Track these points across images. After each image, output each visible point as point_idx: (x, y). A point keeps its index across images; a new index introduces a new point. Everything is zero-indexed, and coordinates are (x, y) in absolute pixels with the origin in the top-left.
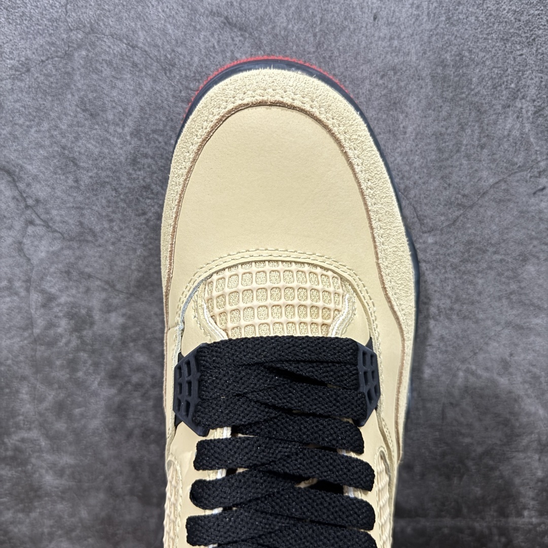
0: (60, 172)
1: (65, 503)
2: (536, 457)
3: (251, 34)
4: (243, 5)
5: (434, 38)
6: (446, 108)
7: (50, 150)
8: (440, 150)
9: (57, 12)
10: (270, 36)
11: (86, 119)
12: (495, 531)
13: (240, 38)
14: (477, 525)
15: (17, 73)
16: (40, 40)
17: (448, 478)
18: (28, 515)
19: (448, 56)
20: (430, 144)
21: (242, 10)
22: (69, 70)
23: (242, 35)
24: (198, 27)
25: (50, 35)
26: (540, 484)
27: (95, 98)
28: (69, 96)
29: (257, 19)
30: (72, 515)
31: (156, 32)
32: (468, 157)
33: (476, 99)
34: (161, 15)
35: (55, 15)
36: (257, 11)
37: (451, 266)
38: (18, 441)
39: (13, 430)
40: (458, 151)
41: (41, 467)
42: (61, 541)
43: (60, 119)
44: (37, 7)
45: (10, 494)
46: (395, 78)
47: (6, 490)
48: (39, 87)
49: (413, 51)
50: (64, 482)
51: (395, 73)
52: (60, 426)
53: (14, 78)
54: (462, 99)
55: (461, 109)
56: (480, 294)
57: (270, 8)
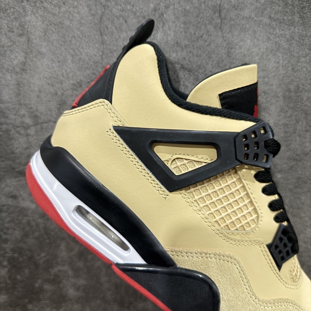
1: (78, 304)
3: (193, 73)
4: (191, 59)
5: (285, 78)
6: (290, 112)
8: (286, 132)
9: (98, 59)
10: (203, 75)
13: (188, 75)
15: (75, 87)
16: (88, 72)
19: (292, 87)
20: (280, 129)
21: (190, 62)
23: (189, 74)
25: (93, 70)
29: (197, 66)
32: (300, 136)
33: (305, 108)
36: (197, 62)
37: (289, 189)
38: (57, 271)
39: (55, 265)
40: (295, 133)
41: (68, 285)
44: (87, 56)
45: (50, 298)
46: (265, 97)
47: (48, 296)
49: (274, 84)
50: (79, 294)
51: (265, 94)
52: (80, 264)
53: (73, 89)
54: (298, 108)
55: (297, 113)
56: (303, 204)
57: (204, 61)
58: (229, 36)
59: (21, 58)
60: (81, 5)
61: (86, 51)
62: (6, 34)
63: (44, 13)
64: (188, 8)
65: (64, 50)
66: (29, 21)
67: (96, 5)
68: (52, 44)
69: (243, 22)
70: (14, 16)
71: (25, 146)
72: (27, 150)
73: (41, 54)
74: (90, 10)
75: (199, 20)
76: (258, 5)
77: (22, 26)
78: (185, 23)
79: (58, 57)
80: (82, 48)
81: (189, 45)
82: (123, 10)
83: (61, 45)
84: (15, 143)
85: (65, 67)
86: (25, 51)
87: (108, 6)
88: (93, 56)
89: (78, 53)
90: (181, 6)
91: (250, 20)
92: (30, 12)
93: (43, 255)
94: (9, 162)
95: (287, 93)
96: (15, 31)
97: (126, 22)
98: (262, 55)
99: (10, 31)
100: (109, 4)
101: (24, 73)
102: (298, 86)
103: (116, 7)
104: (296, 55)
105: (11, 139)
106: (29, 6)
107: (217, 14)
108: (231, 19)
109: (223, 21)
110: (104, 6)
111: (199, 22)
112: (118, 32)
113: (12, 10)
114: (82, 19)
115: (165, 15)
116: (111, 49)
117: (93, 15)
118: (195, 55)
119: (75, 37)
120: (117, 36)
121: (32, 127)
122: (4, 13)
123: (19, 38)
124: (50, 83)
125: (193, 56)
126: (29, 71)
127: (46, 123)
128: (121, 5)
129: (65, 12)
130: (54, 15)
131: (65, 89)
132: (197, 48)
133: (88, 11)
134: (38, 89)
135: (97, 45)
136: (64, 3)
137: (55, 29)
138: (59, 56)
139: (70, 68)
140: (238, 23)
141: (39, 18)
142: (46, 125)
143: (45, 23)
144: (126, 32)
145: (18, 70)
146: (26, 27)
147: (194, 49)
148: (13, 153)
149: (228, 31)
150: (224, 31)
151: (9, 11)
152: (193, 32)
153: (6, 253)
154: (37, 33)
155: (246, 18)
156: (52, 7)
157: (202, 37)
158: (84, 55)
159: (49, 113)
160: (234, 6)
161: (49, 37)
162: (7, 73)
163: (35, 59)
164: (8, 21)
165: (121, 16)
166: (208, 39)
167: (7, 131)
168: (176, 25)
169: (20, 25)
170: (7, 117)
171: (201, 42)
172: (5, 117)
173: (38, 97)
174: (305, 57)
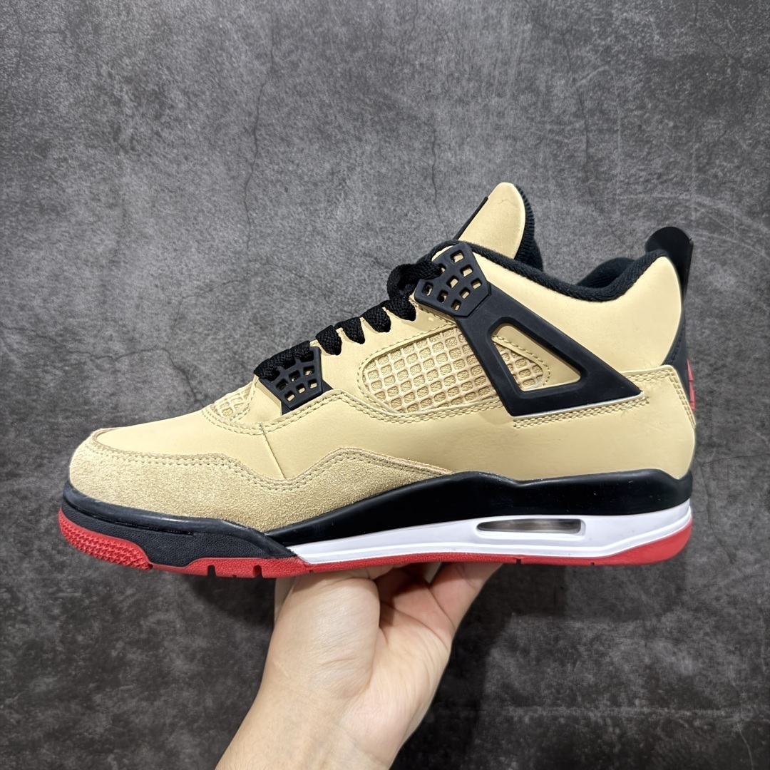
0: (229, 373)
1: (190, 690)
2: (643, 643)
4: (389, 249)
7: (223, 354)
9: (240, 247)
11: (257, 331)
12: (609, 721)
14: (591, 714)
15: (201, 292)
16: (224, 267)
17: (563, 664)
18: (152, 704)
21: (388, 253)
22: (246, 291)
24: (353, 264)
25: (233, 264)
26: (648, 671)
27: (265, 315)
28: (244, 312)
30: (197, 704)
31: (319, 266)
34: (325, 254)
35: (238, 249)
36: (400, 254)
38: (154, 623)
39: (150, 611)
41: (173, 651)
42: (182, 734)
43: (235, 330)
44: (224, 242)
45: (137, 680)
47: (133, 676)
48: (219, 304)
50: (194, 667)
53: (198, 295)
57: (411, 252)
59: (110, 242)
60: (214, 161)
61: (221, 234)
62: (86, 204)
63: (153, 172)
64: (384, 170)
65: (183, 231)
66: (127, 184)
67: (238, 163)
68: (165, 222)
69: (470, 193)
70: (102, 176)
71: (109, 391)
72: (112, 398)
73: (146, 237)
74: (229, 169)
75: (402, 190)
76: (492, 166)
77: (115, 192)
78: (379, 194)
79: (174, 243)
80: (215, 229)
81: (386, 228)
82: (282, 171)
83: (180, 224)
84: (92, 385)
85: (185, 258)
86: (117, 231)
87: (258, 165)
88: (233, 243)
89: (208, 237)
90: (373, 168)
91: (480, 189)
92: (129, 170)
93: (129, 592)
94: (78, 420)
96: (103, 199)
97: (286, 190)
99: (93, 200)
100: (259, 161)
101: (113, 268)
103: (271, 166)
104: (554, 243)
105: (84, 379)
106: (128, 161)
107: (429, 181)
108: (451, 189)
109: (439, 191)
110: (251, 165)
111: (401, 193)
112: (274, 206)
113: (100, 166)
114: (215, 183)
115: (348, 181)
116: (262, 232)
117: (233, 177)
118: (396, 242)
119: (203, 211)
120: (272, 213)
121: (123, 358)
122: (85, 171)
123: (108, 211)
124: (159, 284)
125: (394, 244)
126: (123, 264)
127: (149, 351)
128: (278, 164)
129: (187, 172)
130: (169, 175)
131: (185, 295)
132: (399, 232)
133: (225, 171)
134: (137, 294)
135: (239, 226)
136: (186, 158)
137: (171, 197)
138: (175, 240)
139: (194, 261)
140: (462, 194)
141: (144, 180)
142: (149, 354)
143: (154, 187)
144: (287, 206)
145: (104, 262)
146: (121, 193)
147: (393, 233)
148: (86, 403)
149: (447, 206)
150: (440, 206)
151: (94, 168)
152: (392, 208)
153: (60, 590)
154: (139, 203)
155: (474, 187)
156: (167, 163)
157: (406, 215)
158: (217, 241)
159: (155, 334)
160: (455, 169)
161: (158, 210)
162: (84, 267)
163: (134, 245)
164: (91, 183)
165: (278, 181)
166: (415, 218)
167: (80, 364)
168: (366, 197)
169: (111, 190)
170: (80, 341)
171: (405, 224)
172: (76, 340)
173: (137, 307)
174: (568, 246)
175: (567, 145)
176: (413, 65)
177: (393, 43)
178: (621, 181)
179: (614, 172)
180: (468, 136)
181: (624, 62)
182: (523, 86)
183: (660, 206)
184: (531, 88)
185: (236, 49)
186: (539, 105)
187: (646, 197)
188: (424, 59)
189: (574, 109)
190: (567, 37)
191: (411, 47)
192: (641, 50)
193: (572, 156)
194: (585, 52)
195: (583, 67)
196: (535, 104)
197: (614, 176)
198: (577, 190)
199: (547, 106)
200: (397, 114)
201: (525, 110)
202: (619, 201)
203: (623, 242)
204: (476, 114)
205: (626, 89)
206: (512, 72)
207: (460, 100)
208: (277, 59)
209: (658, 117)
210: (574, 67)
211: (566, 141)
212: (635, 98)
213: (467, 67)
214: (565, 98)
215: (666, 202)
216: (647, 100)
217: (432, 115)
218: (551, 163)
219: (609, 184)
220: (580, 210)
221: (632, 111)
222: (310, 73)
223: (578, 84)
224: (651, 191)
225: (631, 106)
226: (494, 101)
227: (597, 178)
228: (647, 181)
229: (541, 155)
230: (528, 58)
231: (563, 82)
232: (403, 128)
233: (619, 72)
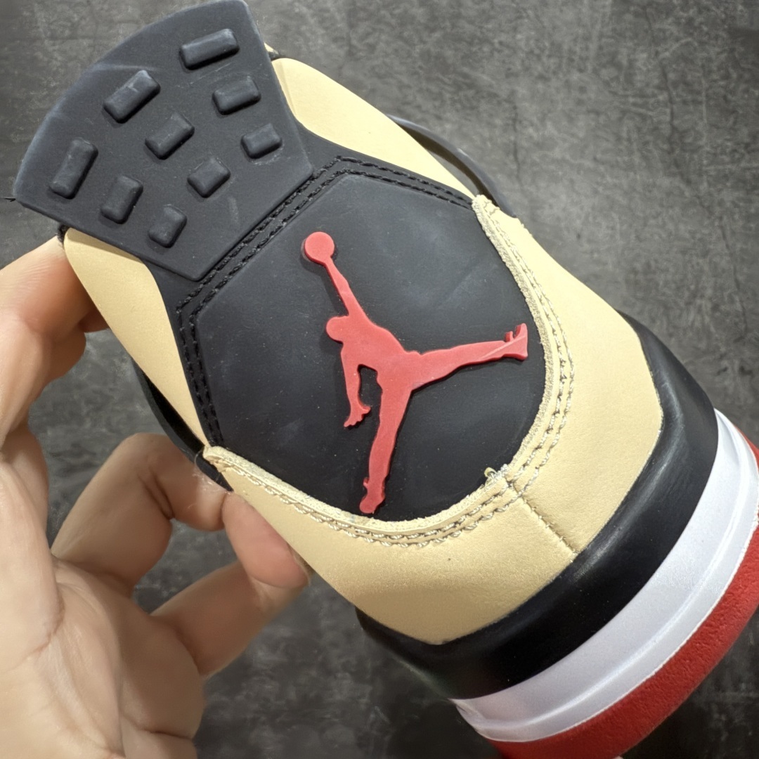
58: (532, 189)
69: (553, 168)
76: (575, 141)
91: (563, 164)
95: (632, 276)
98: (587, 218)
102: (648, 265)
104: (641, 215)
107: (511, 157)
108: (534, 164)
109: (521, 167)
140: (545, 169)
149: (529, 181)
150: (523, 182)
155: (558, 161)
160: (537, 144)
174: (654, 218)
175: (651, 117)
176: (492, 44)
177: (471, 22)
178: (708, 153)
179: (701, 143)
180: (550, 111)
181: (707, 33)
182: (604, 60)
183: (748, 175)
184: (613, 62)
185: (313, 33)
186: (622, 79)
187: (733, 168)
188: (503, 37)
189: (656, 82)
190: (648, 10)
191: (490, 26)
192: (724, 21)
193: (656, 129)
194: (668, 25)
195: (665, 39)
196: (617, 78)
197: (700, 147)
198: (663, 162)
199: (629, 79)
200: (477, 92)
201: (607, 84)
202: (706, 172)
203: (711, 213)
204: (558, 90)
205: (710, 60)
206: (593, 46)
207: (542, 78)
208: (354, 42)
209: (743, 86)
210: (657, 40)
211: (650, 113)
212: (719, 69)
213: (547, 44)
214: (648, 71)
215: (754, 171)
216: (731, 70)
217: (513, 93)
218: (635, 136)
219: (696, 156)
220: (665, 182)
221: (715, 81)
222: (387, 55)
223: (661, 56)
224: (739, 160)
225: (715, 77)
226: (575, 77)
227: (683, 150)
228: (735, 151)
229: (625, 129)
230: (610, 33)
231: (645, 55)
232: (484, 106)
233: (702, 43)
